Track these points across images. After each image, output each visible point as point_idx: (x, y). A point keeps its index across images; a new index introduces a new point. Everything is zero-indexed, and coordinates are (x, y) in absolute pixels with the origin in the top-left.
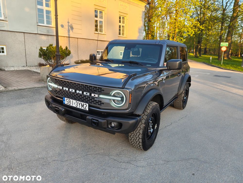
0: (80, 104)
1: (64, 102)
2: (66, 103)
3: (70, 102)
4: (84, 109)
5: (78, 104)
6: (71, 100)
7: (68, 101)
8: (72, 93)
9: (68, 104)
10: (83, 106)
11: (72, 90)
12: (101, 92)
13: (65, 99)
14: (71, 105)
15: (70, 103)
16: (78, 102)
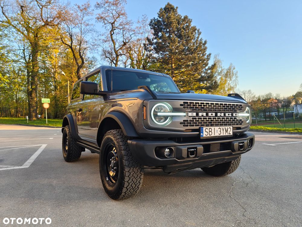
0: (223, 130)
1: (202, 134)
2: (204, 136)
3: (211, 131)
4: (228, 135)
5: (222, 131)
6: (213, 128)
7: (207, 131)
8: (212, 118)
9: (208, 136)
10: (227, 131)
11: (212, 113)
12: (241, 109)
13: (202, 130)
14: (213, 135)
15: (210, 133)
16: (221, 127)
